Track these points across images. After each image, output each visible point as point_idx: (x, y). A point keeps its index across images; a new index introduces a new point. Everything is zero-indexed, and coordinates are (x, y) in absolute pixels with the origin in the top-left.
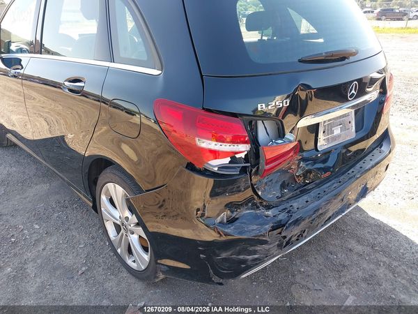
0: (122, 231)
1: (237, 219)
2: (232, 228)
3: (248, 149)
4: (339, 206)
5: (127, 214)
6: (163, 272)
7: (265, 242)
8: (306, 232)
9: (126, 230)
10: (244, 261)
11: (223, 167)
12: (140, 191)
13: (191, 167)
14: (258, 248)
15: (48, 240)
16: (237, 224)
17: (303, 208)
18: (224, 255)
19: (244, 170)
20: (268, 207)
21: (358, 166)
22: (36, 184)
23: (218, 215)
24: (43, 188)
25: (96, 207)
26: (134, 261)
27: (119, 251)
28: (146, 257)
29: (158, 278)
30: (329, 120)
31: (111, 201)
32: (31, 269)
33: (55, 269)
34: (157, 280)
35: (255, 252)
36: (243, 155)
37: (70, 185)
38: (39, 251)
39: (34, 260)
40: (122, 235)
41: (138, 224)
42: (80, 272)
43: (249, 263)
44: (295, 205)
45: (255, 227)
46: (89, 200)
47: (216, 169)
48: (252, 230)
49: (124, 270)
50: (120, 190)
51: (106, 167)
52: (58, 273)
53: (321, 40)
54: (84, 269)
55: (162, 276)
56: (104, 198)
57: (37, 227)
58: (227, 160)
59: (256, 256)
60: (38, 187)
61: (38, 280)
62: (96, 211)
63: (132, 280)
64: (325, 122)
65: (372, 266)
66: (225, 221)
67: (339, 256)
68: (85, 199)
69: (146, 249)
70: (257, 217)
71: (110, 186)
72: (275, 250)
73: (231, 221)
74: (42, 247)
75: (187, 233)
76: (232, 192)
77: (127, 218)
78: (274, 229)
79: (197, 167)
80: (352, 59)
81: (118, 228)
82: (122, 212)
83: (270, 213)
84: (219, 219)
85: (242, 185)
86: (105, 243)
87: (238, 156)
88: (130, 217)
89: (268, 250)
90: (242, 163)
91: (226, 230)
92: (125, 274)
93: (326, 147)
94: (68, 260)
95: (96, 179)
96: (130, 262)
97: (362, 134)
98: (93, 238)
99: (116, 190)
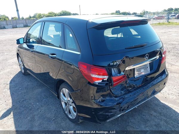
0: (67, 105)
1: (105, 100)
2: (103, 103)
3: (108, 77)
4: (143, 97)
5: (69, 99)
6: (81, 119)
7: (114, 109)
8: (130, 106)
9: (69, 105)
10: (108, 115)
11: (100, 83)
12: (73, 91)
13: (89, 83)
14: (112, 111)
15: (42, 108)
16: (105, 102)
17: (129, 97)
18: (101, 113)
19: (107, 84)
20: (116, 97)
21: (151, 83)
22: (37, 89)
23: (98, 99)
24: (39, 90)
25: (59, 97)
26: (71, 116)
27: (66, 112)
28: (75, 114)
29: (79, 121)
30: (139, 67)
31: (64, 95)
32: (36, 118)
33: (44, 118)
34: (79, 122)
35: (111, 112)
36: (106, 79)
37: (49, 89)
38: (39, 112)
39: (37, 115)
40: (67, 106)
41: (73, 103)
42: (53, 119)
43: (109, 116)
44: (126, 96)
45: (111, 103)
46: (56, 94)
47: (97, 84)
48: (110, 104)
49: (68, 119)
50: (67, 90)
51: (62, 83)
52: (45, 119)
53: (140, 37)
54: (54, 118)
55: (81, 121)
56: (61, 93)
57: (38, 104)
58: (101, 81)
59: (112, 114)
60: (38, 90)
61: (39, 121)
62: (59, 98)
63: (70, 123)
64: (137, 68)
65: (159, 121)
66: (101, 101)
67: (147, 116)
68: (55, 94)
69: (75, 111)
70: (112, 100)
71: (64, 89)
72: (118, 112)
73: (103, 101)
74: (40, 111)
75: (89, 106)
76: (103, 91)
77: (69, 100)
78: (117, 104)
79: (91, 83)
80: (145, 46)
81: (66, 104)
82: (68, 98)
83: (116, 99)
84: (98, 100)
85: (106, 89)
86: (61, 110)
87: (104, 79)
88: (70, 100)
89: (116, 112)
90: (106, 82)
91: (101, 104)
92: (68, 120)
93: (138, 76)
94: (49, 115)
95: (59, 87)
96: (70, 116)
97: (152, 71)
98: (57, 108)
99: (66, 91)
